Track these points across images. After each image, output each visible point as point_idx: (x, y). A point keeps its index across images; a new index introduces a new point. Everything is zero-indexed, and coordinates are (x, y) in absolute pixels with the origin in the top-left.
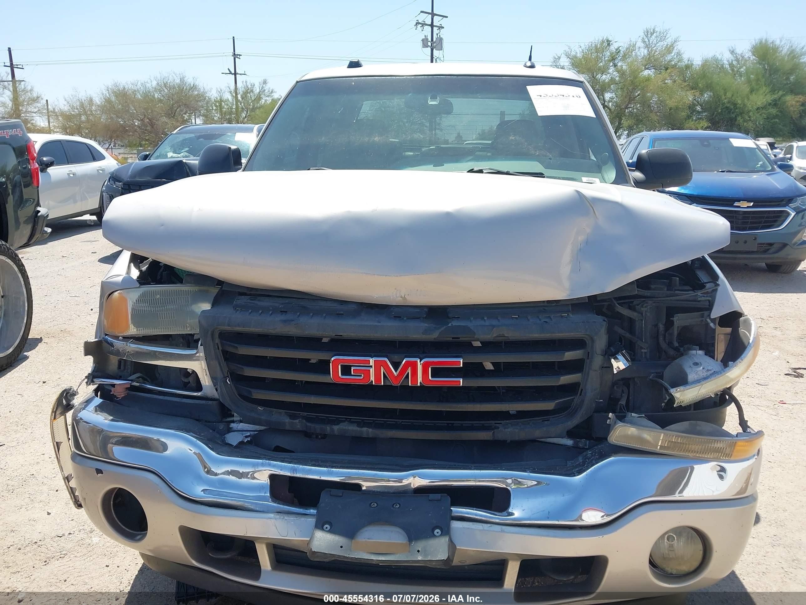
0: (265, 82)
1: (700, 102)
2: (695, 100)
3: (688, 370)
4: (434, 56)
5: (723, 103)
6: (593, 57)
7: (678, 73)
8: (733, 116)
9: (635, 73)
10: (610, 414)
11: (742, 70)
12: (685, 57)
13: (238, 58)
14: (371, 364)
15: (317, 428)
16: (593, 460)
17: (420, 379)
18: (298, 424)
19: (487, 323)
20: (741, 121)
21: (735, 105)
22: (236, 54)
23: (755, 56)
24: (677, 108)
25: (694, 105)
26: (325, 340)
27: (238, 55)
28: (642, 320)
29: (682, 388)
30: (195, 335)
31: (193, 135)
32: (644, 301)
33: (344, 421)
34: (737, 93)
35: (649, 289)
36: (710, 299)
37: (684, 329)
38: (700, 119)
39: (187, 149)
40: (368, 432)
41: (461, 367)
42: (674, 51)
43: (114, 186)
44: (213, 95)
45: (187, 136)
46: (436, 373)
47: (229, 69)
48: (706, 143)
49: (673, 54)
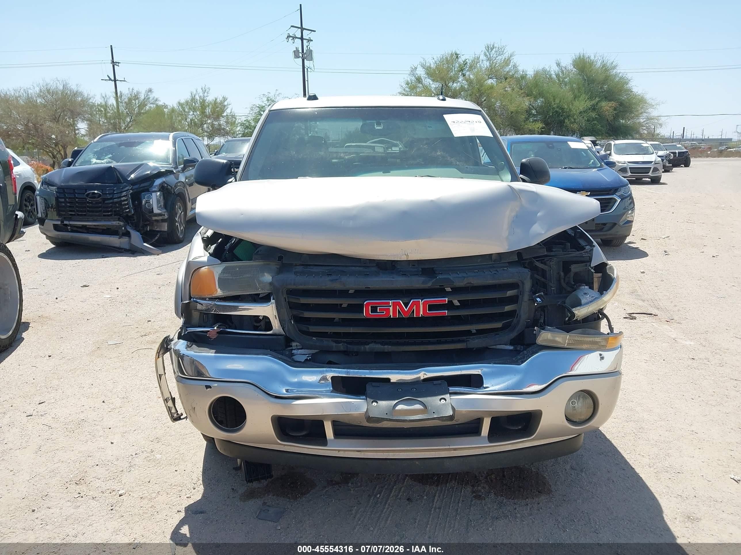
0: (150, 91)
1: (534, 107)
2: (531, 105)
3: (581, 298)
4: (305, 66)
5: (553, 108)
6: (445, 67)
7: (516, 82)
8: (562, 118)
9: (480, 82)
10: (536, 327)
11: (566, 80)
12: (520, 68)
13: (117, 65)
14: (390, 305)
15: (355, 348)
16: (529, 354)
17: (421, 313)
18: (341, 347)
19: (460, 275)
20: (568, 123)
21: (563, 109)
22: (114, 61)
23: (576, 69)
24: (517, 112)
25: (530, 109)
26: (351, 292)
27: (116, 62)
28: (551, 270)
29: (579, 308)
30: (261, 295)
31: (113, 143)
32: (551, 258)
33: (372, 343)
34: (564, 99)
35: (552, 251)
36: (590, 255)
37: (576, 274)
38: (536, 120)
39: (110, 156)
40: (387, 348)
41: (446, 304)
42: (511, 64)
43: (48, 190)
44: (98, 100)
45: (108, 144)
46: (432, 307)
47: (108, 76)
48: (550, 146)
49: (510, 67)
